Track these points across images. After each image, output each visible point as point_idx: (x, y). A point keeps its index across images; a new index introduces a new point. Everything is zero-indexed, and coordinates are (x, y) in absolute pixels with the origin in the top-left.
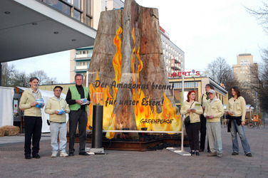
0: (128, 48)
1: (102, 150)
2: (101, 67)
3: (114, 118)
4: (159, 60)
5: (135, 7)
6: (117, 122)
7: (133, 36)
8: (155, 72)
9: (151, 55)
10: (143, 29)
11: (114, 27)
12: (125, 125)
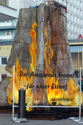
0: (42, 43)
1: (25, 120)
2: (20, 53)
3: (32, 96)
4: (66, 50)
5: (47, 9)
6: (34, 99)
7: (45, 33)
8: (63, 59)
9: (60, 46)
10: (54, 25)
11: (30, 22)
12: (40, 101)
